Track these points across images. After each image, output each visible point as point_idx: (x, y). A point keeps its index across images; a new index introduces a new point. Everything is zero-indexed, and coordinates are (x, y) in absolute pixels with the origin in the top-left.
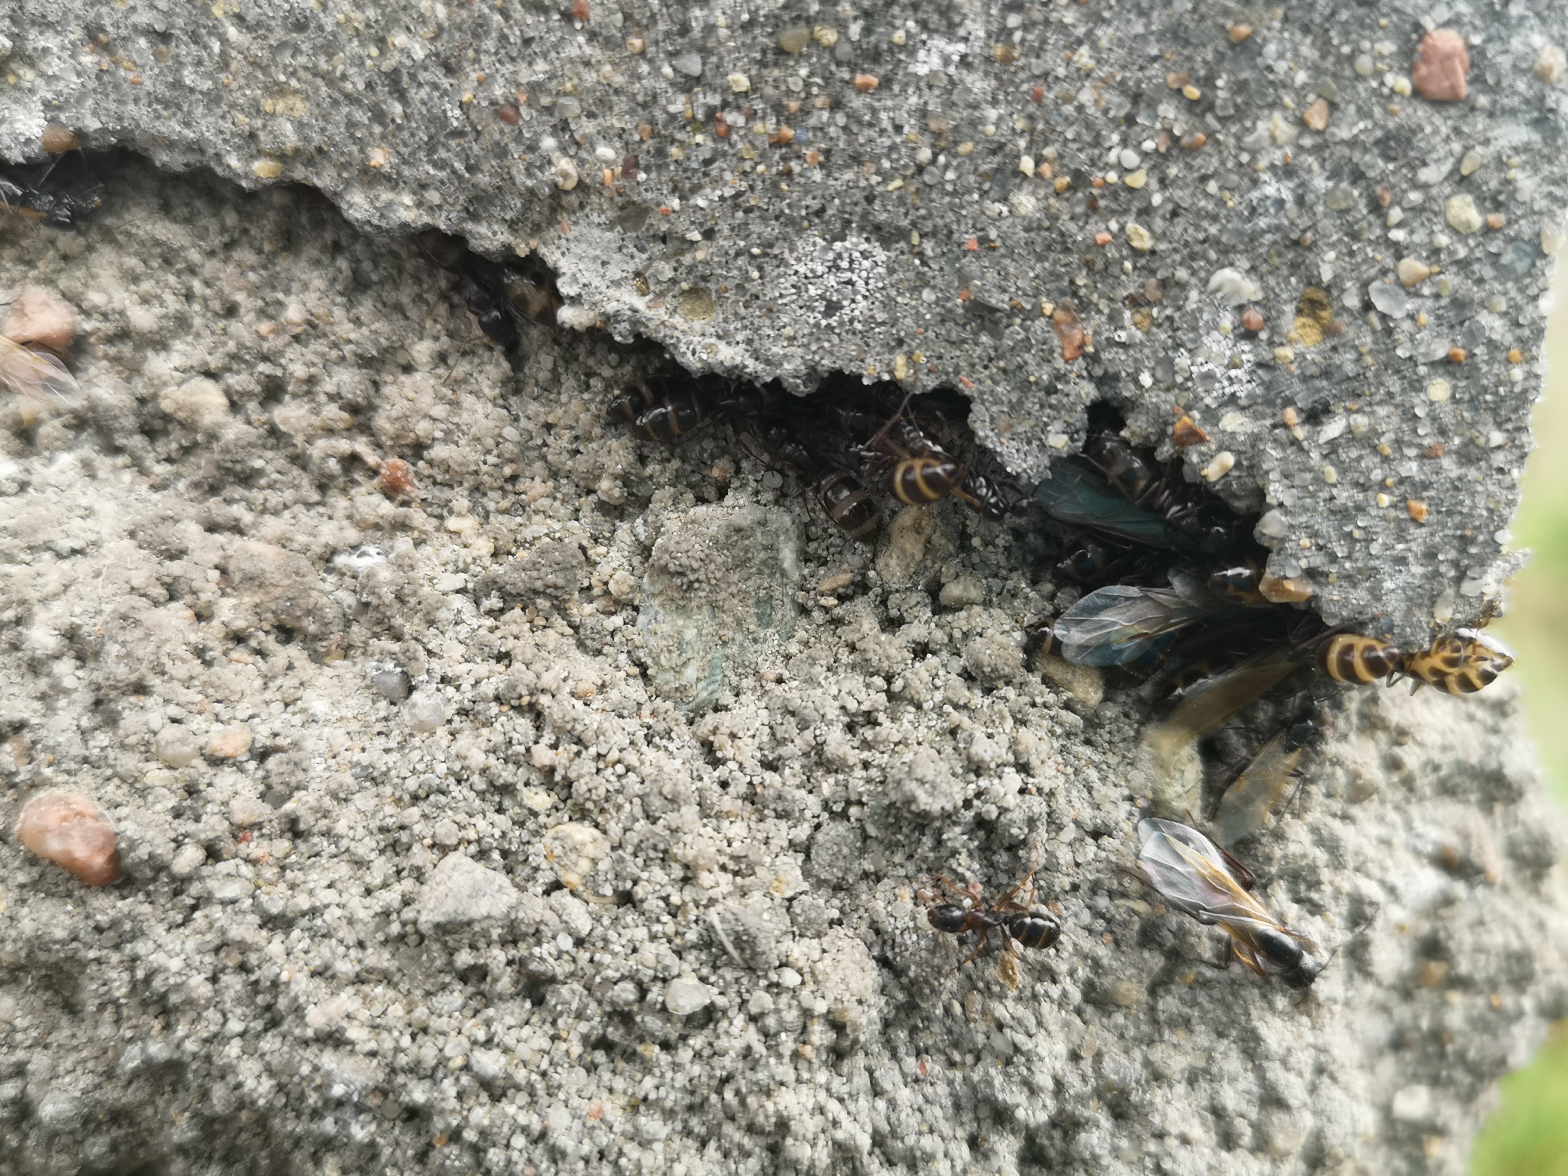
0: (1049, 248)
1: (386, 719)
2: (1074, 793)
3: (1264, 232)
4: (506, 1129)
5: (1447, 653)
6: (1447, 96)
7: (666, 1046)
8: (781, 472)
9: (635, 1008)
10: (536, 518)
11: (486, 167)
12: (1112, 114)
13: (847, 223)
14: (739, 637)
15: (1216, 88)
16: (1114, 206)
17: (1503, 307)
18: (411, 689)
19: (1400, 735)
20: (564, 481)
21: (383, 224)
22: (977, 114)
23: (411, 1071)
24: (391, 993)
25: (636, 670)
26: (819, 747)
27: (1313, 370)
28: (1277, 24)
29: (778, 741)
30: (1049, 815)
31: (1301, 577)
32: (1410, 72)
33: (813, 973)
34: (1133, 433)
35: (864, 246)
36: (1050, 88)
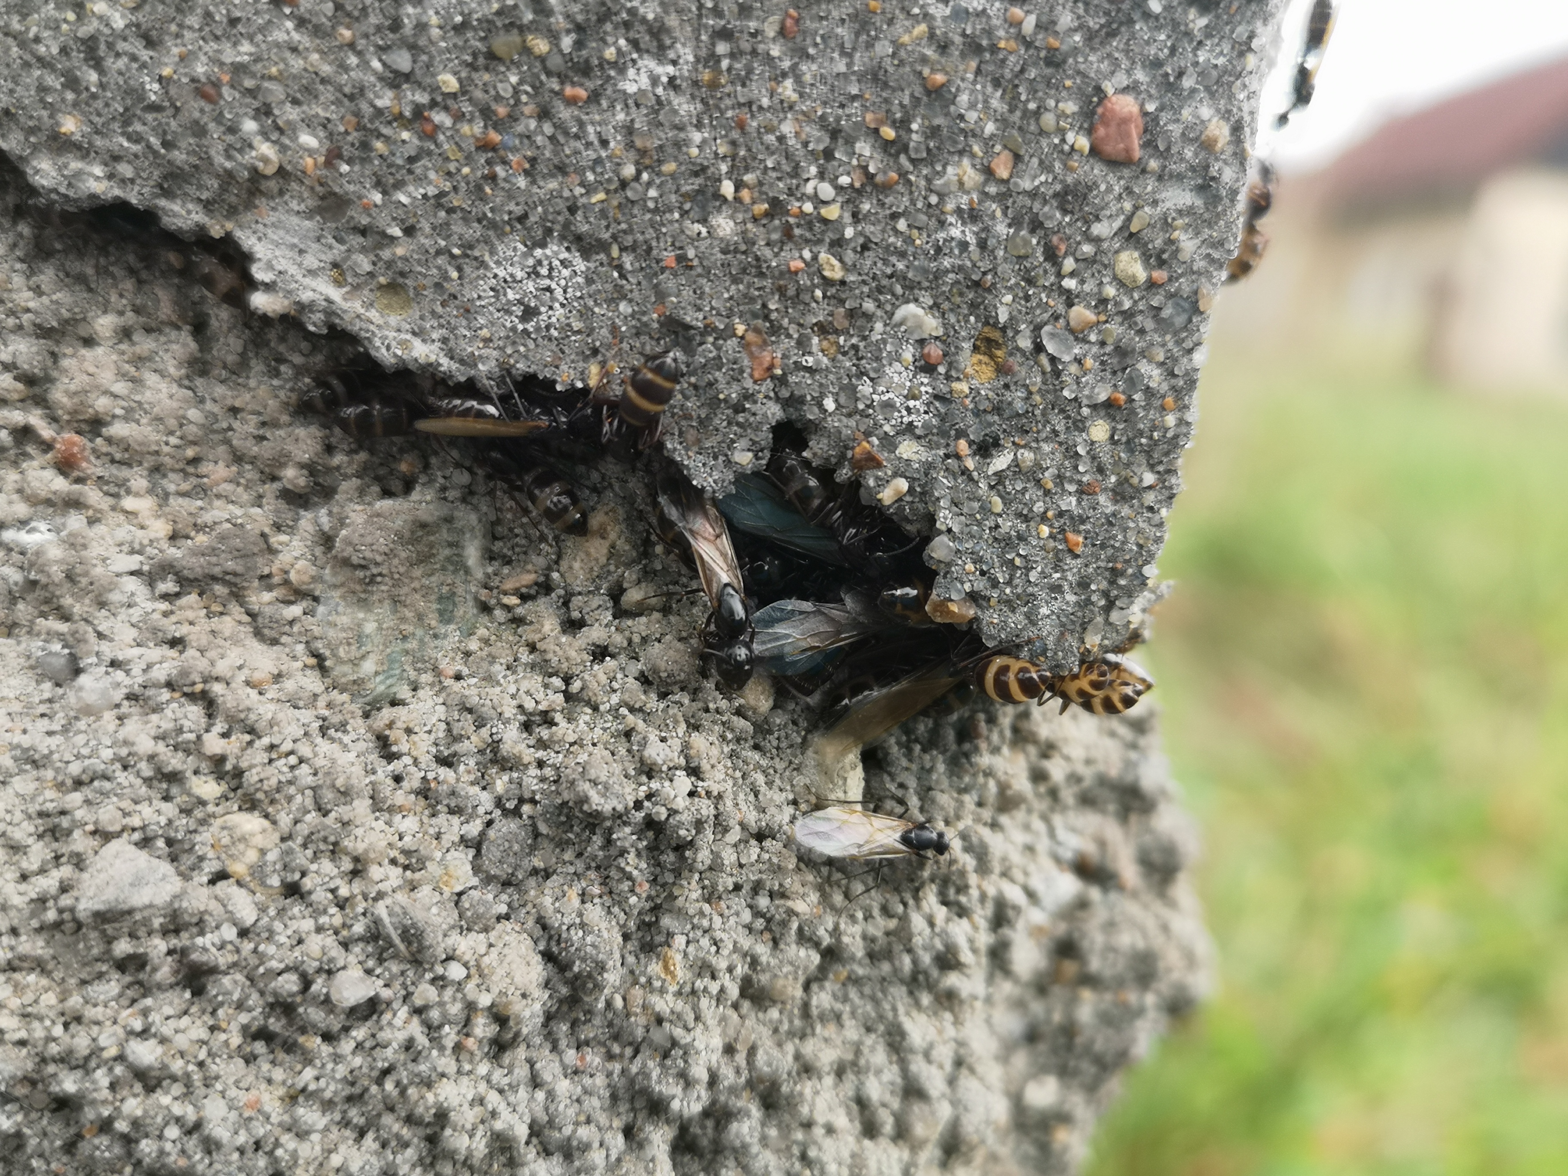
0: (744, 271)
1: (50, 701)
2: (742, 796)
3: (947, 271)
4: (159, 1119)
5: (1094, 677)
6: (1122, 157)
7: (328, 1037)
8: (470, 470)
9: (298, 999)
10: (217, 503)
11: (183, 144)
12: (811, 147)
13: (549, 232)
14: (419, 632)
15: (910, 131)
16: (808, 235)
17: (1161, 357)
18: (78, 672)
19: (1048, 750)
20: (248, 467)
21: (71, 193)
22: (682, 135)
23: (62, 1060)
24: (44, 982)
25: (313, 661)
26: (495, 745)
27: (985, 405)
28: (970, 76)
29: (454, 738)
30: (716, 817)
31: (964, 600)
32: (1090, 132)
33: (478, 966)
34: (815, 454)
35: (564, 255)
36: (753, 116)
